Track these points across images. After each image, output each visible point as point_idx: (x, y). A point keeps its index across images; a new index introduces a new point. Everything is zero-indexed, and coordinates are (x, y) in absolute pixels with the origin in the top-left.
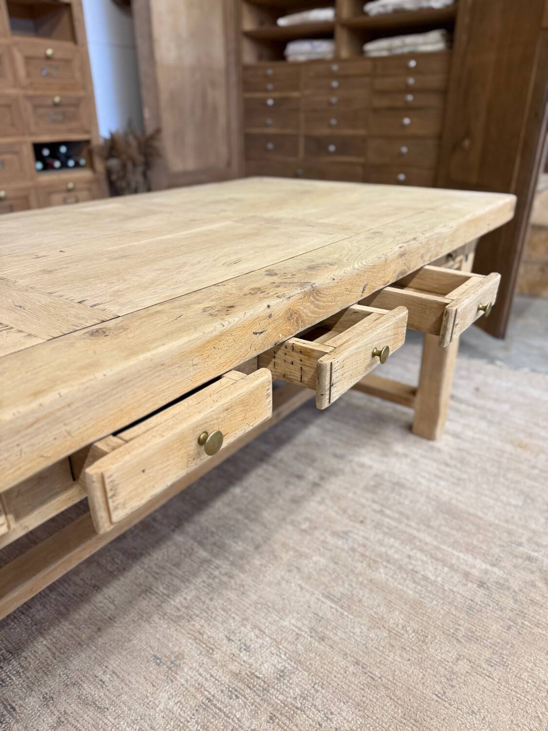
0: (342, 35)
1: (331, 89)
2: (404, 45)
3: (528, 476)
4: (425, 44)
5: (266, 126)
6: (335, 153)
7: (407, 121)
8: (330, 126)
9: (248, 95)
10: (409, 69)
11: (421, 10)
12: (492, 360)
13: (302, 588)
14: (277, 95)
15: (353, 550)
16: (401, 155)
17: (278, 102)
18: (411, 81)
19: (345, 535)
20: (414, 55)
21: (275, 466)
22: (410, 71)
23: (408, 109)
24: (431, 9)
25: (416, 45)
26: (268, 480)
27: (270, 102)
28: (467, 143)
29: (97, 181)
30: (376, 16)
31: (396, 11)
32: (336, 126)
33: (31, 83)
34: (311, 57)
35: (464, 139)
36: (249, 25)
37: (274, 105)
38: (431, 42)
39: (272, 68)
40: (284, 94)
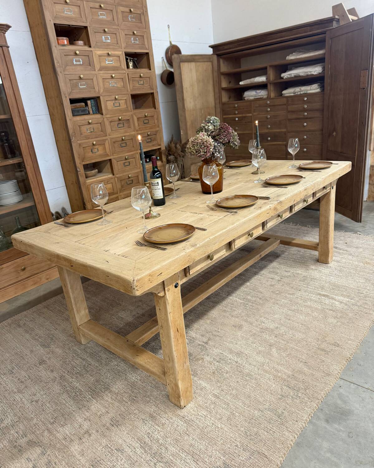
0: (271, 87)
1: (267, 111)
2: (301, 91)
3: (368, 273)
4: (311, 90)
6: (271, 141)
7: (305, 124)
8: (268, 128)
9: (224, 117)
10: (303, 101)
11: (307, 75)
12: (356, 232)
13: (279, 308)
14: (240, 115)
15: (297, 298)
16: (304, 139)
17: (241, 119)
18: (306, 106)
19: (293, 294)
20: (305, 95)
21: (261, 276)
22: (305, 102)
23: (306, 119)
24: (313, 75)
25: (307, 90)
26: (260, 280)
27: (237, 119)
28: (334, 134)
30: (286, 78)
31: (295, 77)
32: (271, 128)
33: (140, 128)
34: (256, 97)
35: (333, 133)
36: (224, 85)
37: (238, 120)
38: (314, 89)
39: (237, 103)
40: (244, 115)
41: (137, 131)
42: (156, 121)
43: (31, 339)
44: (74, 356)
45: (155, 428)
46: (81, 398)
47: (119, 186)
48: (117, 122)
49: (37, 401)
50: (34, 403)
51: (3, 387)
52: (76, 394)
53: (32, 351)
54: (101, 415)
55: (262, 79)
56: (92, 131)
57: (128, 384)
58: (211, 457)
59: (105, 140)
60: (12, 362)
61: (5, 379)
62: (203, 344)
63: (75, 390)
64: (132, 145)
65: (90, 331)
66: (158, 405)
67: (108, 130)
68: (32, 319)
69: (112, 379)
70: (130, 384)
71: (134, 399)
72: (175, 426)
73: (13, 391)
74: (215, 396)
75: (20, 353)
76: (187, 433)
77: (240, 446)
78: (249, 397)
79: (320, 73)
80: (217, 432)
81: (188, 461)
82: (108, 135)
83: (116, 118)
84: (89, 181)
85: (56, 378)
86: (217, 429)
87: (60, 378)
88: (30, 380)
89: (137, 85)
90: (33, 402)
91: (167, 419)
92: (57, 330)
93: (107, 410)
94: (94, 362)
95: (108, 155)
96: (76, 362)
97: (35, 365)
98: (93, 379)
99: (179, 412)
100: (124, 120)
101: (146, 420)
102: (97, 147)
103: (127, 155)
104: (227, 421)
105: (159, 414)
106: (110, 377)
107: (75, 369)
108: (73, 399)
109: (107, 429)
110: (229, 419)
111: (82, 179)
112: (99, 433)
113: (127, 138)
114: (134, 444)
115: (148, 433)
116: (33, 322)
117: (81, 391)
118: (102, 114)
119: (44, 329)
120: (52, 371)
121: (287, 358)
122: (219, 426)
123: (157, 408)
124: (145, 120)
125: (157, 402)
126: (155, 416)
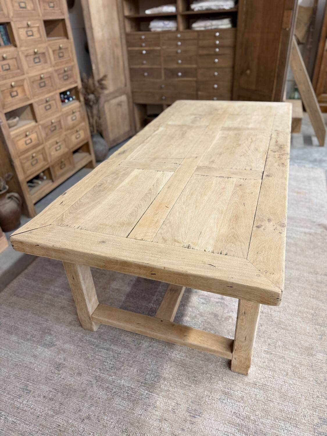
0: (180, 19)
1: (177, 45)
2: (212, 25)
4: (222, 25)
5: (143, 64)
6: (182, 76)
7: (216, 60)
8: (178, 63)
9: (130, 49)
10: (215, 36)
11: (220, 9)
14: (147, 48)
16: (214, 76)
17: (148, 52)
18: (218, 42)
20: (217, 30)
22: (217, 38)
23: (217, 55)
24: (224, 9)
25: (218, 25)
27: (144, 52)
28: (248, 72)
29: (81, 106)
30: (197, 11)
31: (207, 10)
32: (182, 64)
33: (56, 63)
34: (164, 29)
35: (246, 70)
36: (127, 13)
37: (146, 53)
38: (225, 24)
39: (144, 35)
40: (152, 48)
41: (54, 66)
42: (70, 55)
43: (22, 341)
44: (93, 349)
45: (238, 405)
46: (138, 397)
47: (44, 135)
48: (32, 57)
49: (88, 418)
50: (86, 421)
51: (31, 413)
52: (128, 393)
53: (35, 356)
54: (173, 409)
55: (170, 9)
56: (8, 68)
57: (177, 365)
58: (305, 417)
59: (23, 80)
60: (16, 377)
61: (24, 402)
62: (220, 300)
63: (124, 389)
64: (50, 84)
65: (109, 319)
66: (222, 379)
67: (25, 67)
68: (5, 314)
69: (156, 363)
70: (180, 364)
71: (194, 380)
72: (254, 396)
73: (47, 414)
74: (267, 352)
75: (21, 364)
76: (269, 399)
77: (321, 397)
78: (296, 345)
79: (231, 8)
80: (293, 389)
81: (290, 429)
82: (25, 73)
83: (31, 52)
84: (13, 132)
85: (90, 381)
86: (291, 387)
87: (96, 379)
88: (60, 394)
89: (48, 8)
90: (83, 420)
91: (241, 391)
92: (48, 321)
93: (175, 402)
94: (122, 349)
95: (27, 99)
96: (100, 354)
97: (52, 372)
98: (135, 371)
99: (246, 379)
100: (40, 53)
101: (223, 400)
102: (15, 89)
103: (47, 96)
104: (293, 375)
105: (230, 388)
106: (151, 362)
107: (106, 364)
108: (129, 400)
109: (191, 423)
110: (294, 373)
111: (4, 132)
112: (186, 430)
113: (46, 76)
114: (229, 430)
115: (234, 412)
116: (8, 317)
117: (132, 388)
118: (16, 46)
119: (31, 324)
120: (80, 374)
121: (300, 297)
122: (291, 383)
123: (224, 382)
124: (60, 52)
125: (219, 376)
126: (228, 391)
